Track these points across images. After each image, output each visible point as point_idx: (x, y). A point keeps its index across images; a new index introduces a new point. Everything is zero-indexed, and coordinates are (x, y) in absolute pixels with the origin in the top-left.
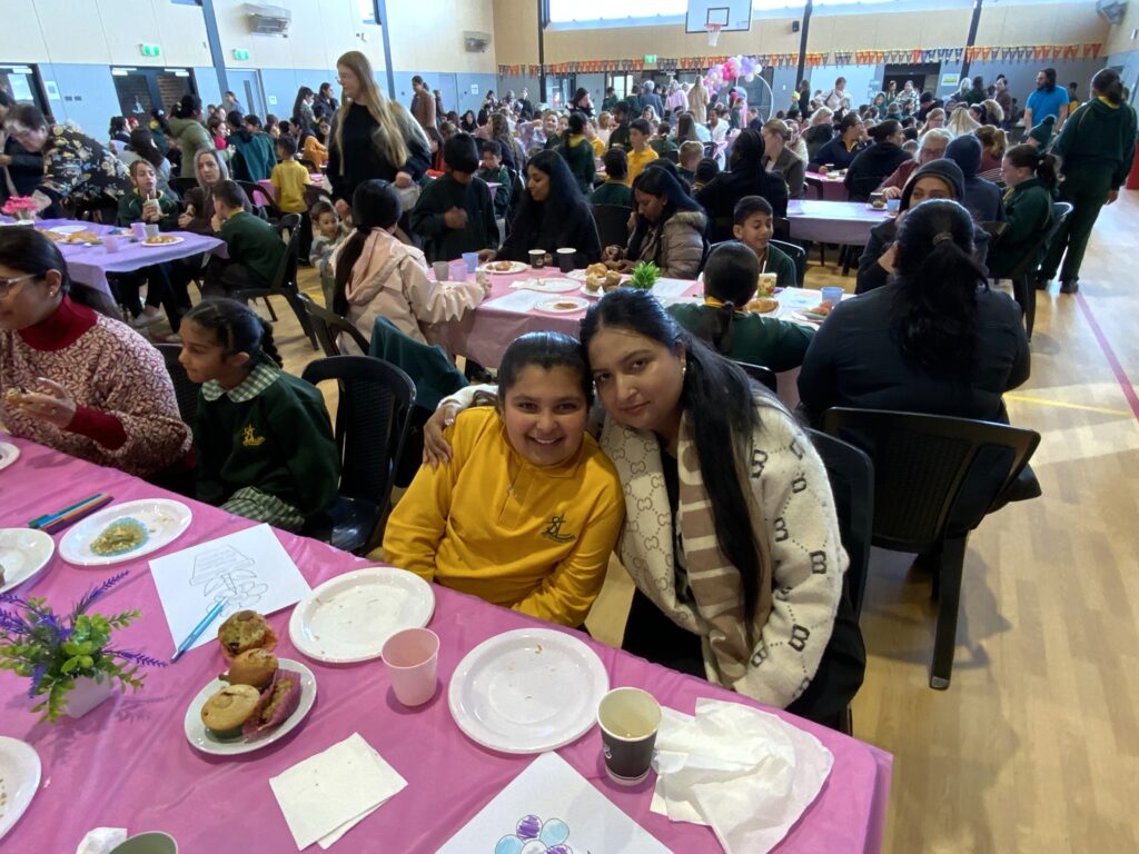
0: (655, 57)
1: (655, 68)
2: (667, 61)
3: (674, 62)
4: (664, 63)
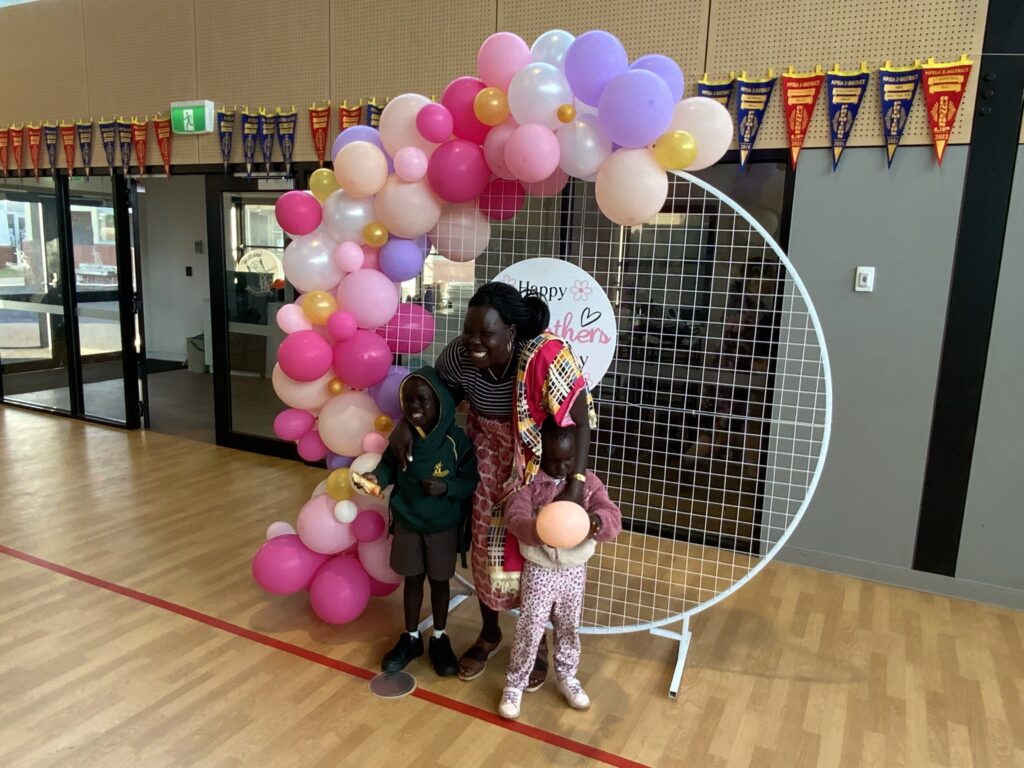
0: (210, 110)
1: (216, 158)
2: (256, 126)
3: (282, 132)
4: (245, 137)
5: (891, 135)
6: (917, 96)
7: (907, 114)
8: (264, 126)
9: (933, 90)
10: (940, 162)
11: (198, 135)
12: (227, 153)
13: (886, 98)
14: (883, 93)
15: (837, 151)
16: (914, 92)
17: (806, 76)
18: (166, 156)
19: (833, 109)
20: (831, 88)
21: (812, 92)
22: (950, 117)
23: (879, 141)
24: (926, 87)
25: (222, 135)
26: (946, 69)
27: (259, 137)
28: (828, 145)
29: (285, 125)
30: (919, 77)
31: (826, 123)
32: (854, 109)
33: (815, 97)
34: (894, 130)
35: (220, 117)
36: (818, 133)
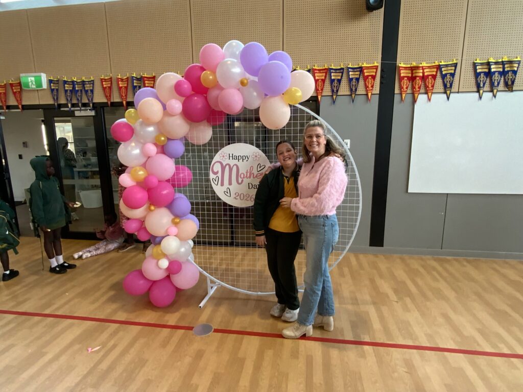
2: (72, 86)
3: (86, 89)
4: (66, 91)
5: (353, 91)
6: (361, 76)
7: (358, 83)
8: (76, 86)
9: (366, 74)
10: (370, 100)
11: (37, 90)
12: (56, 99)
13: (350, 77)
14: (349, 75)
15: (334, 97)
16: (360, 75)
17: (321, 68)
18: (19, 100)
19: (332, 81)
20: (331, 73)
21: (324, 74)
22: (372, 83)
23: (348, 93)
24: (364, 73)
25: (52, 90)
26: (370, 67)
27: (73, 91)
28: (331, 94)
29: (88, 85)
30: (361, 69)
31: (329, 86)
32: (339, 81)
33: (325, 77)
34: (354, 89)
35: (50, 81)
36: (327, 91)
